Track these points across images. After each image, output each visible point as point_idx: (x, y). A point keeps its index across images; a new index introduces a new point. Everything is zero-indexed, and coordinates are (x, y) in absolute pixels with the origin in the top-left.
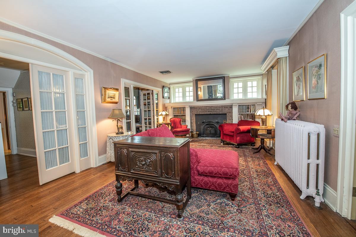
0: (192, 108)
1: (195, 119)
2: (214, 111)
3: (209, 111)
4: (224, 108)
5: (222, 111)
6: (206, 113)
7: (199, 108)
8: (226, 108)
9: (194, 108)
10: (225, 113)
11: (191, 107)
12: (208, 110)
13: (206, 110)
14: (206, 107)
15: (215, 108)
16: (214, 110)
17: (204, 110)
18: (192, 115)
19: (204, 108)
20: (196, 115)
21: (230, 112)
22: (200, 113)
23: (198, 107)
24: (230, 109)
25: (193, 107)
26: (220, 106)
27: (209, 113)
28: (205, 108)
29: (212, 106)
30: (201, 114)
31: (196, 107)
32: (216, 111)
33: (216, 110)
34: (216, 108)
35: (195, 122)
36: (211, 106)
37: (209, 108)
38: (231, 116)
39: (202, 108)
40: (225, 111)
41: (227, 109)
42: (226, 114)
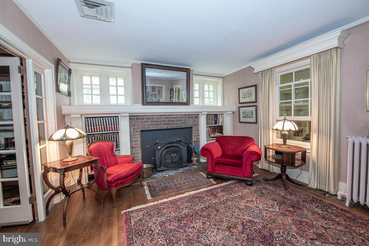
0: (133, 118)
1: (139, 139)
2: (173, 124)
3: (165, 124)
4: (188, 117)
5: (185, 123)
6: (160, 127)
7: (147, 118)
8: (191, 117)
9: (137, 119)
10: (189, 126)
11: (132, 116)
12: (164, 121)
13: (160, 121)
14: (160, 116)
15: (174, 118)
16: (174, 121)
17: (157, 121)
18: (132, 131)
19: (156, 119)
20: (142, 131)
21: (195, 125)
22: (149, 128)
23: (147, 116)
24: (196, 119)
25: (136, 116)
26: (182, 115)
27: (165, 127)
28: (159, 119)
29: (171, 115)
30: (151, 129)
31: (141, 116)
32: (176, 124)
33: (176, 121)
34: (177, 118)
35: (139, 146)
36: (168, 115)
37: (165, 118)
38: (197, 131)
39: (153, 118)
40: (189, 123)
41: (191, 120)
42: (192, 127)
